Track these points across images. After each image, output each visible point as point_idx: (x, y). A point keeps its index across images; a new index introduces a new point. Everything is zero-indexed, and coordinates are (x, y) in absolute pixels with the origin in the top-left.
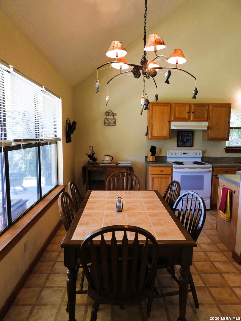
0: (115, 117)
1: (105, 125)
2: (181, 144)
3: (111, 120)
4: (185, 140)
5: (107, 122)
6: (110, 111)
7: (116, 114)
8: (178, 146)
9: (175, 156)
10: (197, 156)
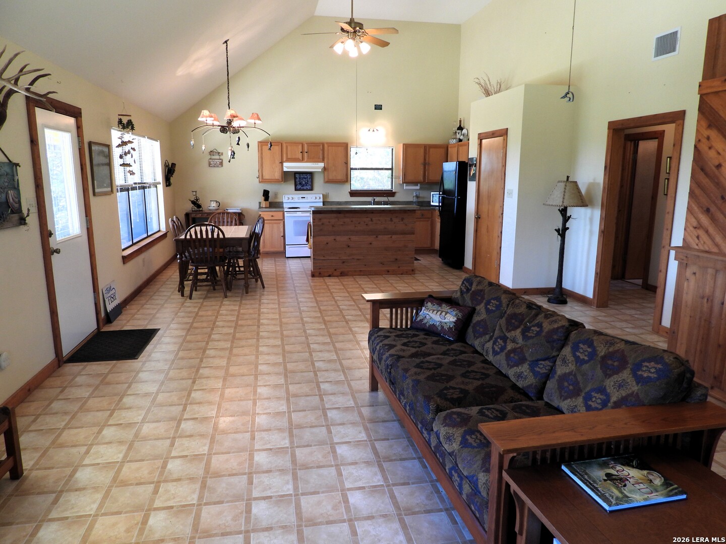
0: (221, 157)
1: (209, 166)
2: (299, 187)
3: (216, 161)
4: (304, 182)
5: (212, 163)
6: (215, 150)
7: (222, 154)
8: (296, 190)
9: (293, 201)
10: (317, 200)
